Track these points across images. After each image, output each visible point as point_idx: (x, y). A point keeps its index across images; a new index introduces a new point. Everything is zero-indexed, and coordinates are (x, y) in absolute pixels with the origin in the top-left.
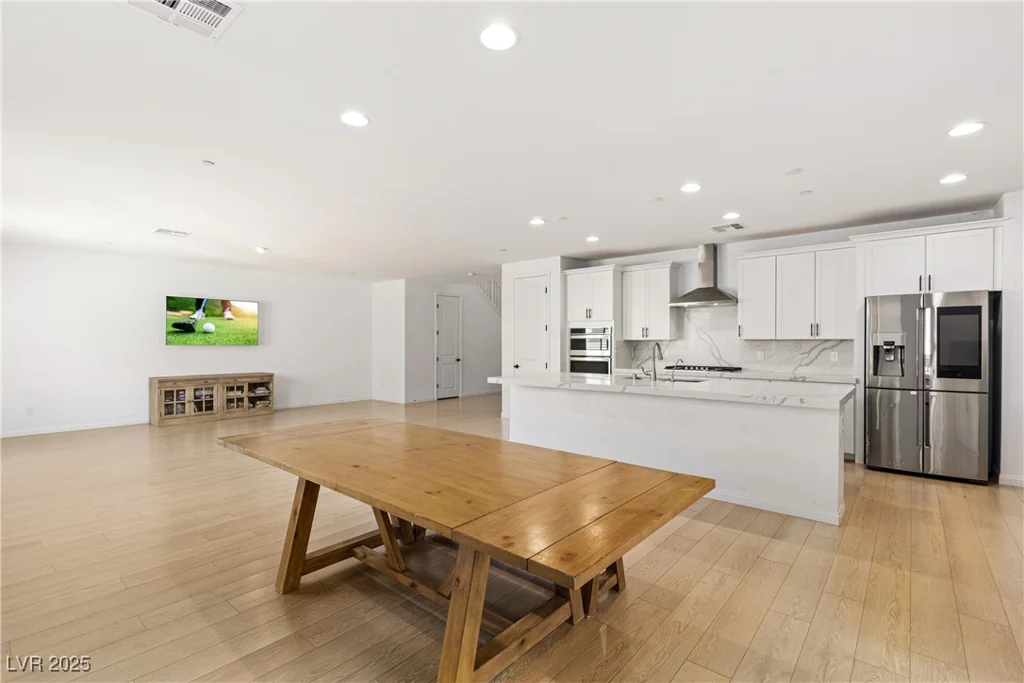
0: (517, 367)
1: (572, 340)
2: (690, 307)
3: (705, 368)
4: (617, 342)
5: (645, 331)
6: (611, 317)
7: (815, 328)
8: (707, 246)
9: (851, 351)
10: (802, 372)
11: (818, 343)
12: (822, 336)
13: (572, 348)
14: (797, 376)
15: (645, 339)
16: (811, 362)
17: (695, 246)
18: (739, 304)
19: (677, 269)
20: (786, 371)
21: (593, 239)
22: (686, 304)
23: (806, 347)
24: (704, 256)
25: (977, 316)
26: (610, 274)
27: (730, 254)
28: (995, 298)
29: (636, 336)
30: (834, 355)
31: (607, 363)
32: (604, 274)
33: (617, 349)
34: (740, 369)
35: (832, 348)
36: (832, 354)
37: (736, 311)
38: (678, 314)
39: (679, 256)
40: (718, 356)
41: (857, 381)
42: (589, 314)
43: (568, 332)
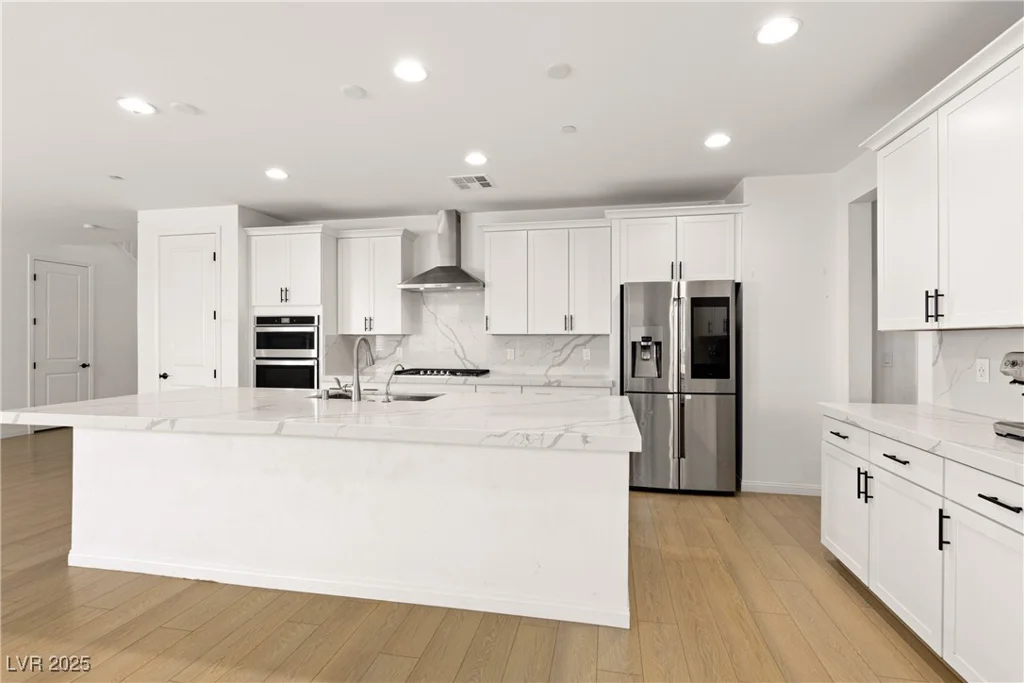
0: (165, 376)
1: (259, 335)
2: (428, 291)
3: (445, 371)
4: (327, 337)
5: (369, 322)
6: (319, 302)
7: (569, 321)
8: (449, 212)
9: (607, 348)
10: (556, 373)
11: (572, 338)
12: (576, 331)
13: (259, 346)
14: (552, 380)
15: (368, 332)
16: (564, 362)
17: (433, 211)
18: (486, 288)
19: (412, 241)
20: (537, 372)
21: (277, 174)
22: (422, 287)
23: (559, 343)
24: (447, 226)
25: (725, 308)
26: (318, 238)
27: (477, 224)
28: (738, 286)
29: (357, 328)
30: (586, 353)
31: (313, 367)
32: (308, 238)
33: (327, 346)
34: (487, 371)
35: (584, 345)
36: (585, 351)
37: (483, 300)
38: (413, 299)
39: (414, 223)
40: (462, 355)
41: (614, 384)
42: (284, 296)
43: (252, 323)
